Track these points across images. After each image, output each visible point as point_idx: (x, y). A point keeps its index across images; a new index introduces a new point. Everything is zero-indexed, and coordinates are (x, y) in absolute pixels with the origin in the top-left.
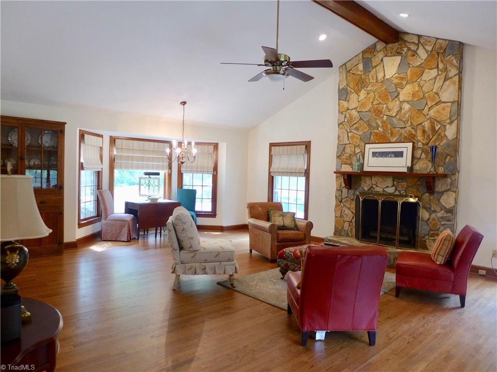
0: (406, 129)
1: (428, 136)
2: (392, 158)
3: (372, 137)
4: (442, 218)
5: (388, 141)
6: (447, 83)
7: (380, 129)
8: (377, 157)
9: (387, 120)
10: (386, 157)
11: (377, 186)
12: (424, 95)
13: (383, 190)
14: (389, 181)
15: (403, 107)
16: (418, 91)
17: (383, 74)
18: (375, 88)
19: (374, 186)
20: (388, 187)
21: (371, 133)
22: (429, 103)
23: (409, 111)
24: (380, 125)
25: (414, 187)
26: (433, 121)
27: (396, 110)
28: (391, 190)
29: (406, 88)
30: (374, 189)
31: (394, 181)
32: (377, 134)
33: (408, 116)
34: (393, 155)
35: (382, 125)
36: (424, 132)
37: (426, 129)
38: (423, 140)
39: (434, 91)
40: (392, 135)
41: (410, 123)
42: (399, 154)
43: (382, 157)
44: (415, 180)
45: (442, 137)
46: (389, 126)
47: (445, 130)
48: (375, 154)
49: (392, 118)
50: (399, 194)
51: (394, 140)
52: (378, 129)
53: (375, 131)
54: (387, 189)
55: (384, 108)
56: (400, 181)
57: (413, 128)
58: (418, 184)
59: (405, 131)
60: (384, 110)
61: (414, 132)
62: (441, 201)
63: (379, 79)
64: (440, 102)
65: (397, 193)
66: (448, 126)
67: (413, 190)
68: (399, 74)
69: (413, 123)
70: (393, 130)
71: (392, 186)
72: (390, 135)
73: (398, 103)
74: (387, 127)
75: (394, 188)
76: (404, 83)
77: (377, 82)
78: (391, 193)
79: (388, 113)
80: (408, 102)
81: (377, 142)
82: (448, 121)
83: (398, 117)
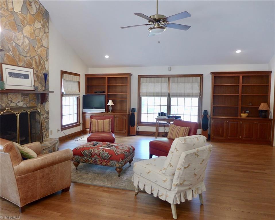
0: (27, 58)
1: (38, 66)
2: (23, 79)
3: (5, 58)
4: (45, 118)
5: (17, 65)
6: (45, 35)
7: (10, 52)
8: (12, 77)
9: (15, 46)
10: (19, 77)
11: (12, 102)
12: (35, 37)
13: (16, 105)
14: (20, 97)
15: (25, 41)
16: (32, 33)
17: (11, 6)
18: (6, 14)
19: (9, 102)
20: (19, 102)
21: (4, 55)
22: (38, 44)
23: (28, 45)
24: (11, 49)
25: (33, 100)
26: (40, 57)
27: (22, 41)
28: (21, 104)
29: (27, 27)
30: (10, 104)
31: (22, 97)
32: (8, 57)
33: (27, 48)
34: (23, 77)
35: (13, 50)
36: (36, 62)
37: (37, 61)
38: (36, 68)
39: (40, 37)
40: (19, 60)
41: (29, 54)
42: (26, 77)
43: (16, 77)
44: (34, 96)
45: (43, 69)
46: (17, 53)
47: (45, 65)
48: (11, 74)
49: (19, 47)
50: (26, 106)
51: (21, 65)
52: (9, 52)
53: (8, 53)
54: (19, 103)
55: (14, 36)
56: (26, 96)
57: (31, 59)
58: (35, 99)
59: (27, 60)
60: (13, 38)
61: (31, 62)
62: (45, 108)
63: (9, 8)
64: (42, 46)
65: (25, 106)
66: (46, 62)
67: (33, 102)
68: (22, 13)
69: (31, 55)
70: (20, 56)
71: (22, 102)
72: (18, 60)
73: (22, 36)
74: (16, 53)
75: (23, 102)
76: (26, 22)
77: (7, 9)
78: (21, 107)
79: (16, 41)
80: (28, 38)
81: (9, 63)
82: (46, 59)
83: (22, 47)
